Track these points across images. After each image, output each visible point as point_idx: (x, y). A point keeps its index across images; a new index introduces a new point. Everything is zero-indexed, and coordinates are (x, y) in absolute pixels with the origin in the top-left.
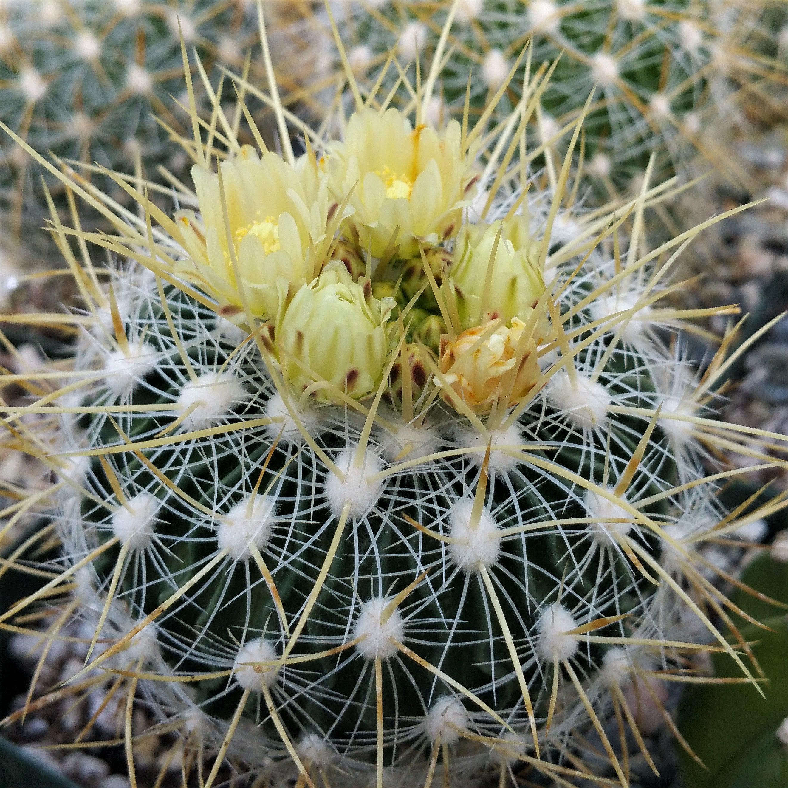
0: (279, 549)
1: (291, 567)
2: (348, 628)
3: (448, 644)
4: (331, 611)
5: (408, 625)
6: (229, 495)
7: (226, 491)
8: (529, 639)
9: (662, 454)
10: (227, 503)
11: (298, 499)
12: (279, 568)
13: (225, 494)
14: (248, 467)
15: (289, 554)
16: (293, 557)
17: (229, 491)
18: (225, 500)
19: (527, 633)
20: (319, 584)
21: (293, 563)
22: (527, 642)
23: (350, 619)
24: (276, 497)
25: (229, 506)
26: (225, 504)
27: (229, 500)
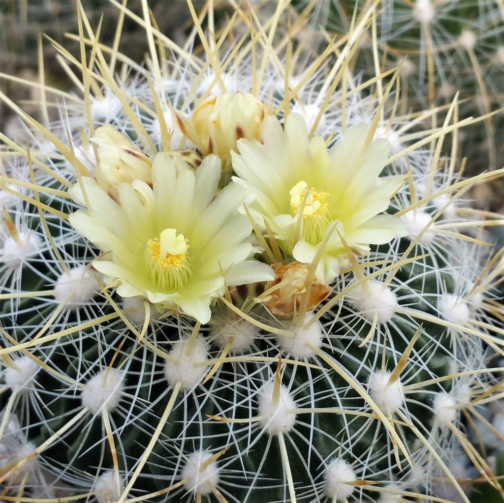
0: (126, 411)
1: (135, 424)
2: (176, 470)
3: (252, 487)
4: (163, 458)
5: (221, 472)
6: (91, 368)
7: (88, 365)
8: (314, 485)
9: (436, 344)
10: (90, 373)
11: (142, 374)
12: (126, 424)
13: (88, 367)
14: (104, 348)
15: (133, 415)
16: (136, 418)
17: (91, 365)
18: (88, 371)
19: (313, 482)
20: (155, 438)
21: (136, 421)
22: (312, 488)
23: (178, 465)
24: (126, 371)
25: (91, 376)
26: (88, 374)
27: (91, 372)
